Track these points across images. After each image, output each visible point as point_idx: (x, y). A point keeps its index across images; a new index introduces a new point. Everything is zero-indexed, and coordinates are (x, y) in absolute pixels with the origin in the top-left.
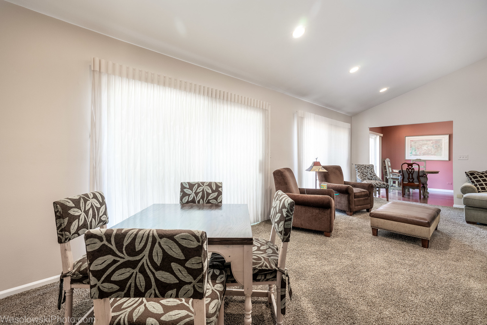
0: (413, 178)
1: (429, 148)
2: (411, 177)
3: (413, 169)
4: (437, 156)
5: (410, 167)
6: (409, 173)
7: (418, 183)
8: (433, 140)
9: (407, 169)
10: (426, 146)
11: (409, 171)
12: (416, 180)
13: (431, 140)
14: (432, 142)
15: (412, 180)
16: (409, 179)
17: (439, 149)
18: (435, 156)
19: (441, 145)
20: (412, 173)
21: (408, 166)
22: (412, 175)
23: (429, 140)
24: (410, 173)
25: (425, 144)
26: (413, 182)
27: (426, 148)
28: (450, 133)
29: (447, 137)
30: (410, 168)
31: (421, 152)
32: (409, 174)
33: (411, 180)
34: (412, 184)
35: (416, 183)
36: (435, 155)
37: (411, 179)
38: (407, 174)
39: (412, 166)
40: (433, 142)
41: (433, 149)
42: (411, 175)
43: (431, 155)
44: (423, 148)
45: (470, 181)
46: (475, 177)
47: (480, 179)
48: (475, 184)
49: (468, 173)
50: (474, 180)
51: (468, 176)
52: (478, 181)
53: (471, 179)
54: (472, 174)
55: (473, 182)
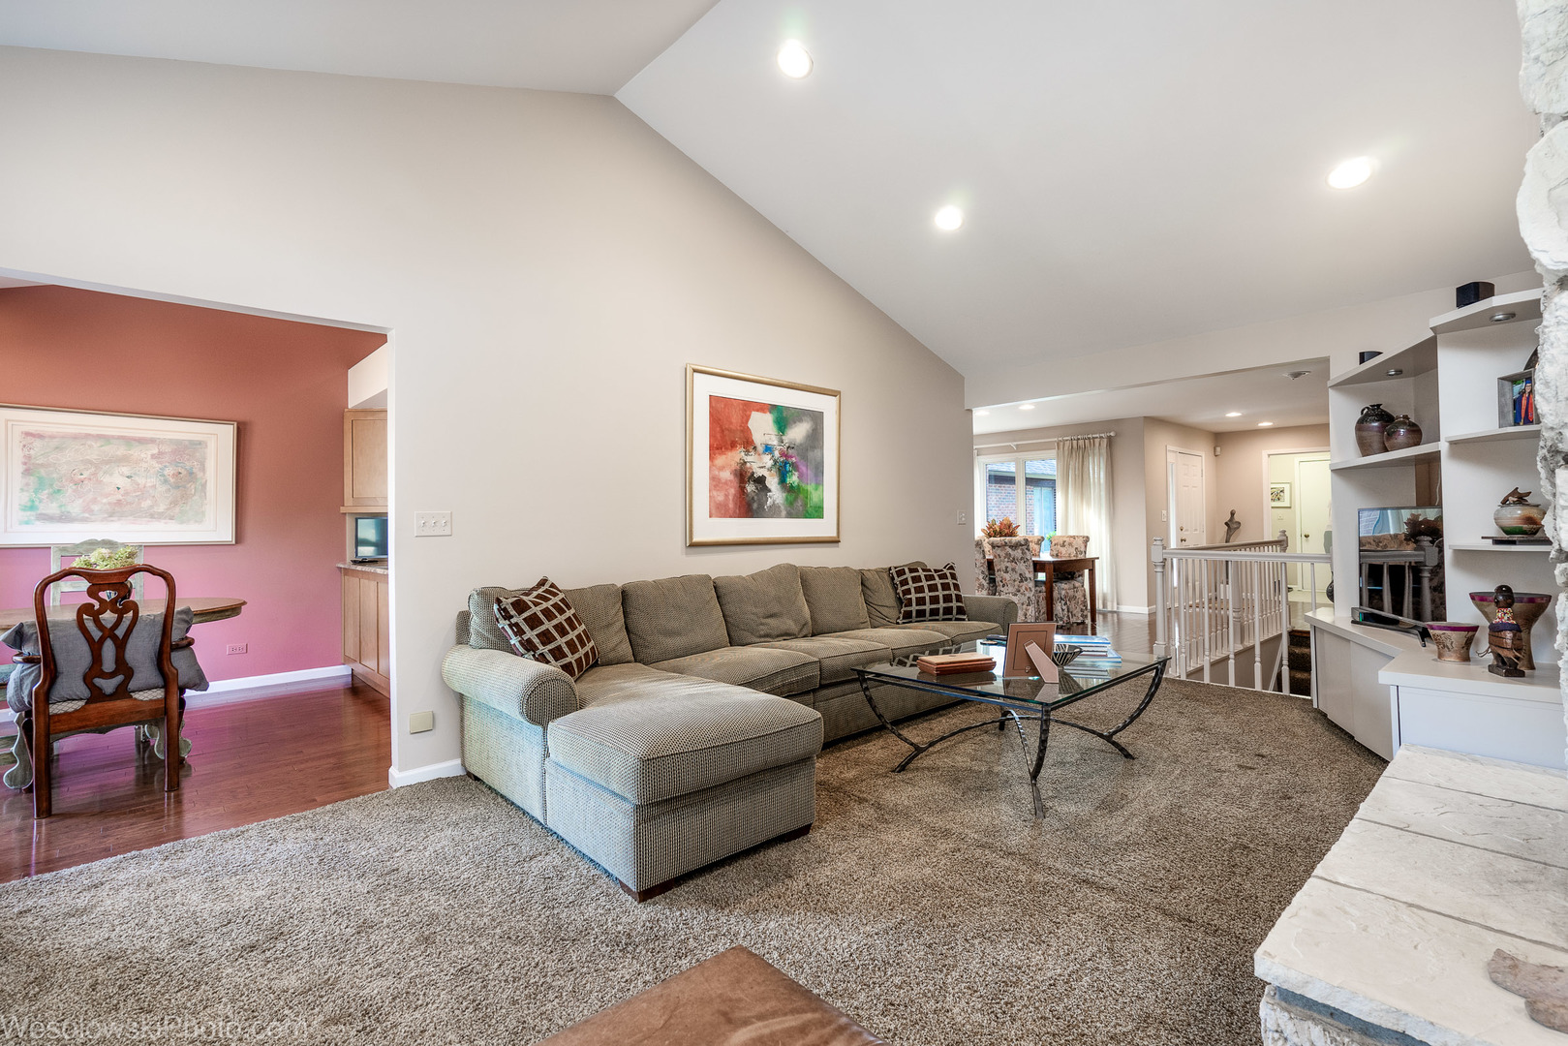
0: (123, 668)
1: (141, 481)
2: (109, 665)
3: (130, 606)
4: (182, 523)
5: (108, 595)
6: (96, 634)
7: (159, 694)
8: (162, 442)
9: (86, 609)
10: (126, 470)
11: (97, 621)
12: (144, 671)
13: (152, 441)
14: (156, 451)
15: (120, 678)
16: (98, 682)
17: (191, 487)
18: (173, 525)
19: (203, 469)
20: (120, 632)
21: (92, 593)
22: (121, 645)
23: (141, 441)
24: (109, 633)
25: (124, 460)
26: (122, 692)
27: (121, 482)
28: (241, 418)
29: (227, 433)
30: (109, 605)
31: (94, 501)
32: (96, 648)
33: (108, 685)
34: (122, 704)
35: (145, 696)
36: (172, 518)
37: (112, 675)
38: (84, 647)
39: (123, 590)
40: (160, 453)
41: (161, 488)
42: (109, 650)
43: (152, 516)
44: (106, 479)
45: (514, 641)
46: (533, 621)
47: (548, 625)
48: (542, 659)
49: (507, 603)
50: (531, 634)
51: (508, 617)
52: (545, 637)
53: (520, 632)
54: (520, 606)
55: (529, 646)
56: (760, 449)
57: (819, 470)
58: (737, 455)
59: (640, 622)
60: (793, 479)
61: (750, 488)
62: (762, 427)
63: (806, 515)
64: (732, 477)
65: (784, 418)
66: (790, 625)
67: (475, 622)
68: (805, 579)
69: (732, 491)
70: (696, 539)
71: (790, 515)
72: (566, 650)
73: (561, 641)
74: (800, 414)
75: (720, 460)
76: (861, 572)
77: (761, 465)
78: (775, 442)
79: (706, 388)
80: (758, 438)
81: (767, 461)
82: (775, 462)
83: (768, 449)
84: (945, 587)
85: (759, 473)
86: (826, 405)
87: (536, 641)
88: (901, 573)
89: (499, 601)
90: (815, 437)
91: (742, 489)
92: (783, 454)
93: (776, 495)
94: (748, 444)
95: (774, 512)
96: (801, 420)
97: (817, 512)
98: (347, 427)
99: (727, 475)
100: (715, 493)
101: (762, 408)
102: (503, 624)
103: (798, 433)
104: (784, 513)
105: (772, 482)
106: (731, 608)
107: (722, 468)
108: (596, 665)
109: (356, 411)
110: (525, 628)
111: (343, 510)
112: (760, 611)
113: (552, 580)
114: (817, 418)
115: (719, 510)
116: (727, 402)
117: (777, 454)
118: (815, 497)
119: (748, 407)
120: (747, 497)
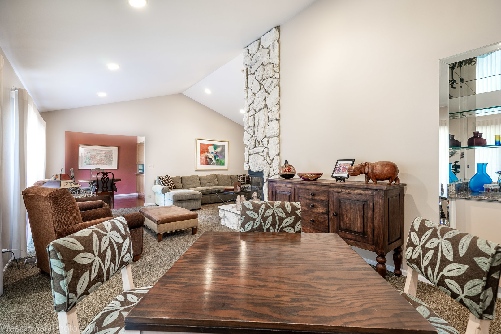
0: (107, 187)
1: (102, 158)
2: (105, 186)
3: (108, 178)
4: (109, 165)
5: (105, 176)
6: (104, 182)
7: (111, 191)
8: (105, 150)
9: (102, 178)
10: (100, 156)
11: (104, 180)
12: (109, 188)
13: (104, 150)
14: (104, 152)
16: (104, 189)
17: (110, 159)
18: (107, 166)
19: (112, 155)
20: (106, 182)
21: (103, 176)
22: (107, 184)
23: (102, 150)
25: (99, 154)
26: (107, 191)
27: (99, 158)
28: (119, 146)
29: (116, 148)
30: (105, 178)
31: (95, 161)
32: (103, 184)
33: (105, 189)
35: (109, 191)
36: (107, 164)
38: (102, 184)
39: (107, 175)
41: (105, 159)
42: (105, 184)
43: (104, 164)
44: (97, 157)
45: (162, 183)
46: (165, 181)
47: (167, 181)
48: (166, 186)
49: (161, 178)
50: (164, 182)
51: (161, 180)
52: (166, 183)
53: (163, 182)
54: (163, 178)
55: (164, 184)
56: (210, 153)
57: (223, 157)
58: (206, 154)
59: (184, 182)
60: (218, 158)
61: (208, 160)
62: (211, 149)
63: (220, 165)
64: (204, 158)
65: (216, 147)
66: (213, 184)
67: (157, 181)
68: (217, 177)
69: (204, 161)
70: (197, 169)
71: (217, 165)
72: (169, 185)
73: (169, 184)
74: (219, 146)
75: (202, 155)
76: (231, 176)
77: (210, 156)
78: (214, 152)
79: (199, 142)
80: (210, 151)
81: (212, 155)
82: (214, 155)
83: (212, 153)
84: (247, 179)
85: (210, 157)
86: (226, 144)
87: (165, 183)
88: (239, 176)
89: (159, 178)
90: (223, 151)
91: (206, 160)
92: (215, 154)
93: (214, 161)
94: (208, 152)
95: (213, 164)
96: (219, 147)
97: (223, 164)
98: (137, 147)
99: (203, 158)
100: (201, 161)
101: (211, 145)
102: (160, 181)
103: (219, 150)
104: (216, 165)
105: (213, 159)
106: (201, 181)
107: (202, 157)
108: (175, 188)
109: (139, 144)
110: (163, 181)
111: (136, 163)
112: (207, 182)
113: (169, 175)
114: (223, 147)
115: (202, 164)
116: (204, 145)
117: (214, 154)
118: (223, 162)
119: (208, 145)
120: (208, 162)
